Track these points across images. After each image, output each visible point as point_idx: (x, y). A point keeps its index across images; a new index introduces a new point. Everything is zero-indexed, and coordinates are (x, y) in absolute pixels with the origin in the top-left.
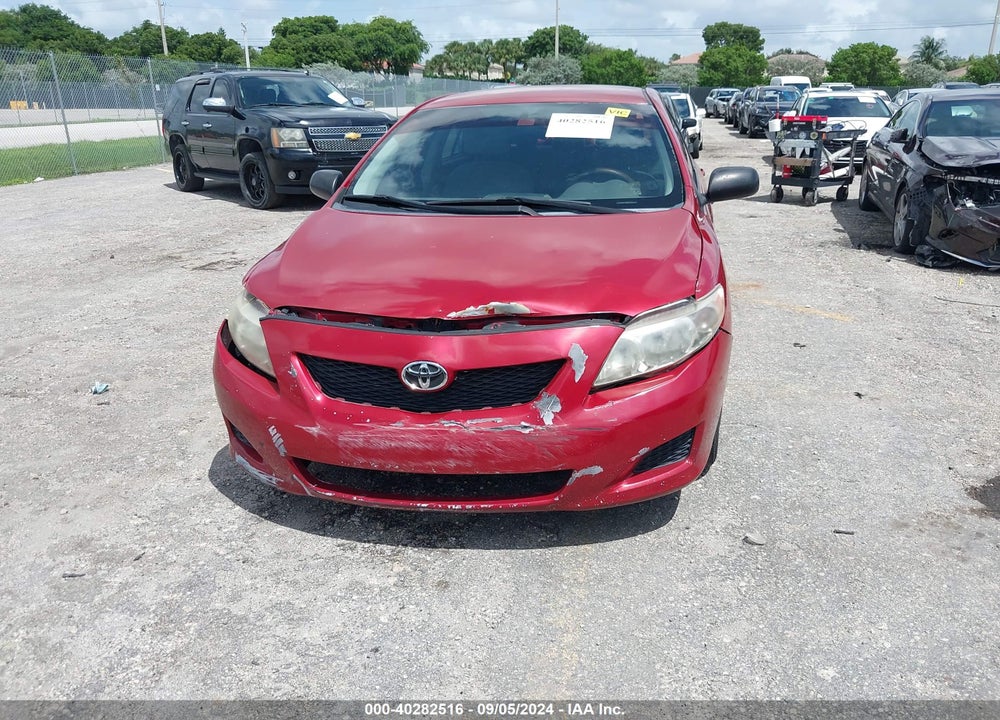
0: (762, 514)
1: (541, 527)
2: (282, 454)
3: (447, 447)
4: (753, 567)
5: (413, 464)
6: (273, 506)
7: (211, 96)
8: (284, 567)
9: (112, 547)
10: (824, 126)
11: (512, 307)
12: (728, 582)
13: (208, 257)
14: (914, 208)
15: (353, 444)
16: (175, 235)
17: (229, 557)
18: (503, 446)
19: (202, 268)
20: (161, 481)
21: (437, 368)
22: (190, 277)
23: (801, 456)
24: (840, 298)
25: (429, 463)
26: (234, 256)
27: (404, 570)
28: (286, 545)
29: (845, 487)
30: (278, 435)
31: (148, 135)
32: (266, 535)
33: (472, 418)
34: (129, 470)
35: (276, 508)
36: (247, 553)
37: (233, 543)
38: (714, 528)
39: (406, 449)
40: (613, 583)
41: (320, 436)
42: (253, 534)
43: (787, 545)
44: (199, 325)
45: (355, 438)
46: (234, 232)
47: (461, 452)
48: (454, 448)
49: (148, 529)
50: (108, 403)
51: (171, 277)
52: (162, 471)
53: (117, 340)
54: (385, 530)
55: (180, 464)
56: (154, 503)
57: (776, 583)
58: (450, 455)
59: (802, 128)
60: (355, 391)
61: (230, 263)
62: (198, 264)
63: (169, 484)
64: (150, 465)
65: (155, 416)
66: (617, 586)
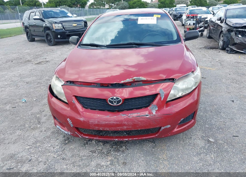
0: (211, 132)
1: (149, 141)
2: (72, 126)
3: (123, 123)
4: (213, 150)
5: (113, 128)
6: (68, 139)
7: (35, 16)
8: (75, 160)
9: (21, 157)
10: (197, 17)
11: (140, 78)
12: (208, 156)
13: (39, 60)
14: (225, 38)
15: (94, 123)
16: (29, 54)
17: (58, 158)
18: (141, 121)
19: (38, 64)
20: (34, 133)
21: (119, 99)
22: (35, 66)
23: (215, 112)
24: (210, 63)
25: (118, 128)
26: (46, 60)
27: (112, 159)
28: (75, 152)
29: (231, 121)
30: (70, 121)
31: (18, 27)
32: (68, 149)
33: (131, 114)
34: (24, 129)
35: (70, 139)
36: (64, 156)
37: (59, 153)
38: (198, 137)
39: (111, 124)
40: (175, 159)
41: (84, 121)
42: (64, 149)
43: (221, 142)
44: (39, 81)
45: (95, 121)
46: (45, 53)
47: (128, 124)
48: (126, 123)
49: (31, 150)
50: (15, 107)
51: (30, 67)
52: (34, 129)
53: (16, 87)
54: (103, 145)
55: (39, 126)
56: (32, 140)
57: (222, 155)
58: (125, 125)
59: (191, 18)
60: (93, 106)
61: (45, 62)
62: (36, 62)
63: (36, 133)
64: (30, 127)
65: (29, 111)
66: (176, 160)
